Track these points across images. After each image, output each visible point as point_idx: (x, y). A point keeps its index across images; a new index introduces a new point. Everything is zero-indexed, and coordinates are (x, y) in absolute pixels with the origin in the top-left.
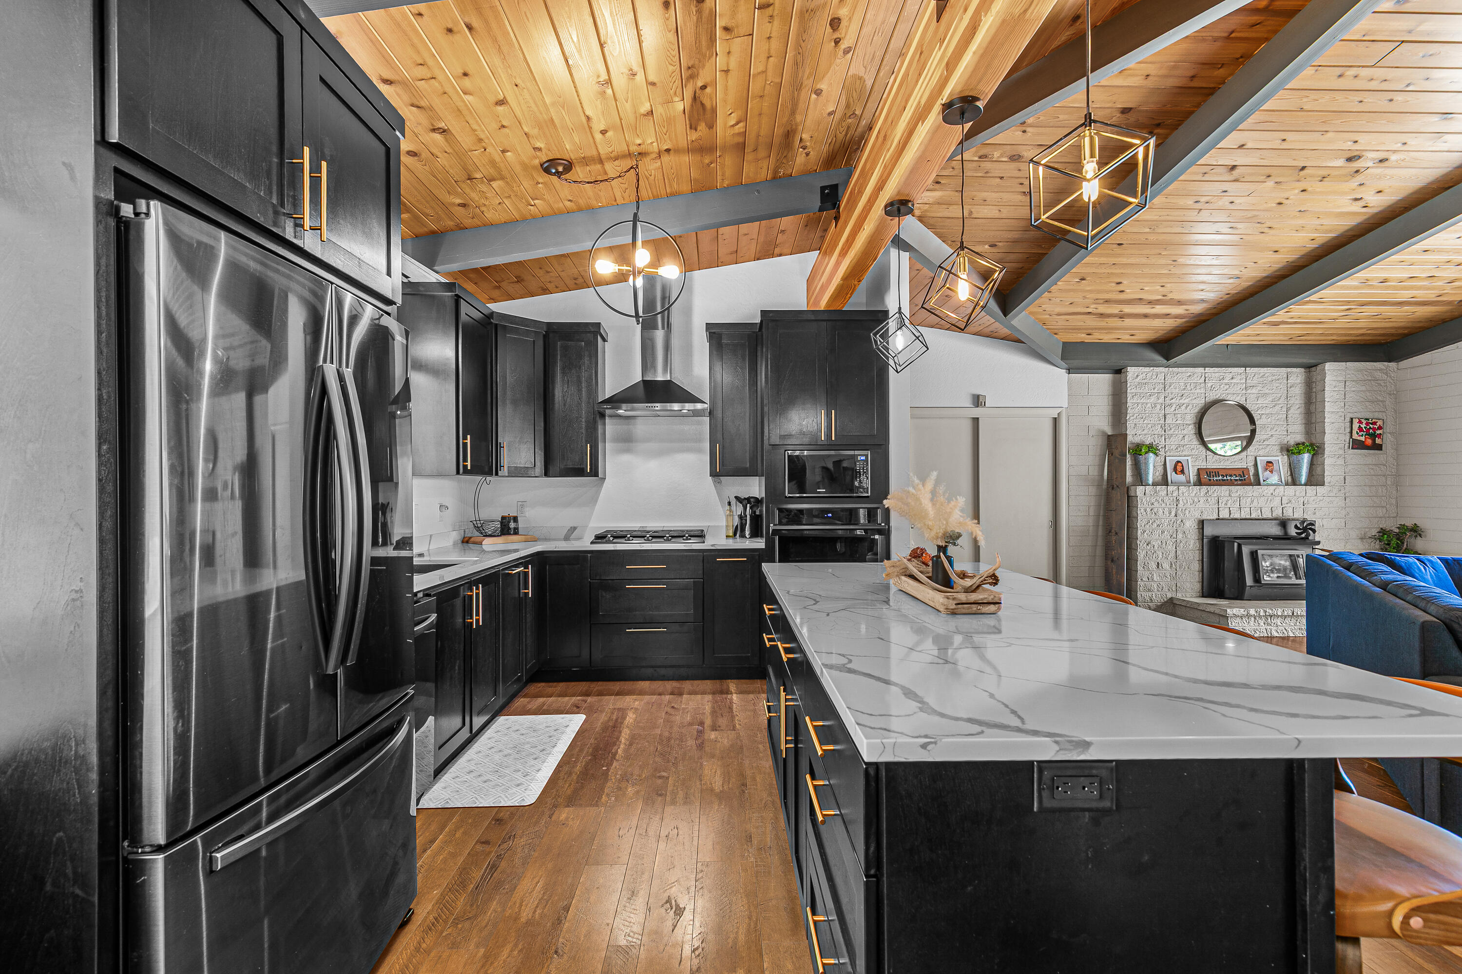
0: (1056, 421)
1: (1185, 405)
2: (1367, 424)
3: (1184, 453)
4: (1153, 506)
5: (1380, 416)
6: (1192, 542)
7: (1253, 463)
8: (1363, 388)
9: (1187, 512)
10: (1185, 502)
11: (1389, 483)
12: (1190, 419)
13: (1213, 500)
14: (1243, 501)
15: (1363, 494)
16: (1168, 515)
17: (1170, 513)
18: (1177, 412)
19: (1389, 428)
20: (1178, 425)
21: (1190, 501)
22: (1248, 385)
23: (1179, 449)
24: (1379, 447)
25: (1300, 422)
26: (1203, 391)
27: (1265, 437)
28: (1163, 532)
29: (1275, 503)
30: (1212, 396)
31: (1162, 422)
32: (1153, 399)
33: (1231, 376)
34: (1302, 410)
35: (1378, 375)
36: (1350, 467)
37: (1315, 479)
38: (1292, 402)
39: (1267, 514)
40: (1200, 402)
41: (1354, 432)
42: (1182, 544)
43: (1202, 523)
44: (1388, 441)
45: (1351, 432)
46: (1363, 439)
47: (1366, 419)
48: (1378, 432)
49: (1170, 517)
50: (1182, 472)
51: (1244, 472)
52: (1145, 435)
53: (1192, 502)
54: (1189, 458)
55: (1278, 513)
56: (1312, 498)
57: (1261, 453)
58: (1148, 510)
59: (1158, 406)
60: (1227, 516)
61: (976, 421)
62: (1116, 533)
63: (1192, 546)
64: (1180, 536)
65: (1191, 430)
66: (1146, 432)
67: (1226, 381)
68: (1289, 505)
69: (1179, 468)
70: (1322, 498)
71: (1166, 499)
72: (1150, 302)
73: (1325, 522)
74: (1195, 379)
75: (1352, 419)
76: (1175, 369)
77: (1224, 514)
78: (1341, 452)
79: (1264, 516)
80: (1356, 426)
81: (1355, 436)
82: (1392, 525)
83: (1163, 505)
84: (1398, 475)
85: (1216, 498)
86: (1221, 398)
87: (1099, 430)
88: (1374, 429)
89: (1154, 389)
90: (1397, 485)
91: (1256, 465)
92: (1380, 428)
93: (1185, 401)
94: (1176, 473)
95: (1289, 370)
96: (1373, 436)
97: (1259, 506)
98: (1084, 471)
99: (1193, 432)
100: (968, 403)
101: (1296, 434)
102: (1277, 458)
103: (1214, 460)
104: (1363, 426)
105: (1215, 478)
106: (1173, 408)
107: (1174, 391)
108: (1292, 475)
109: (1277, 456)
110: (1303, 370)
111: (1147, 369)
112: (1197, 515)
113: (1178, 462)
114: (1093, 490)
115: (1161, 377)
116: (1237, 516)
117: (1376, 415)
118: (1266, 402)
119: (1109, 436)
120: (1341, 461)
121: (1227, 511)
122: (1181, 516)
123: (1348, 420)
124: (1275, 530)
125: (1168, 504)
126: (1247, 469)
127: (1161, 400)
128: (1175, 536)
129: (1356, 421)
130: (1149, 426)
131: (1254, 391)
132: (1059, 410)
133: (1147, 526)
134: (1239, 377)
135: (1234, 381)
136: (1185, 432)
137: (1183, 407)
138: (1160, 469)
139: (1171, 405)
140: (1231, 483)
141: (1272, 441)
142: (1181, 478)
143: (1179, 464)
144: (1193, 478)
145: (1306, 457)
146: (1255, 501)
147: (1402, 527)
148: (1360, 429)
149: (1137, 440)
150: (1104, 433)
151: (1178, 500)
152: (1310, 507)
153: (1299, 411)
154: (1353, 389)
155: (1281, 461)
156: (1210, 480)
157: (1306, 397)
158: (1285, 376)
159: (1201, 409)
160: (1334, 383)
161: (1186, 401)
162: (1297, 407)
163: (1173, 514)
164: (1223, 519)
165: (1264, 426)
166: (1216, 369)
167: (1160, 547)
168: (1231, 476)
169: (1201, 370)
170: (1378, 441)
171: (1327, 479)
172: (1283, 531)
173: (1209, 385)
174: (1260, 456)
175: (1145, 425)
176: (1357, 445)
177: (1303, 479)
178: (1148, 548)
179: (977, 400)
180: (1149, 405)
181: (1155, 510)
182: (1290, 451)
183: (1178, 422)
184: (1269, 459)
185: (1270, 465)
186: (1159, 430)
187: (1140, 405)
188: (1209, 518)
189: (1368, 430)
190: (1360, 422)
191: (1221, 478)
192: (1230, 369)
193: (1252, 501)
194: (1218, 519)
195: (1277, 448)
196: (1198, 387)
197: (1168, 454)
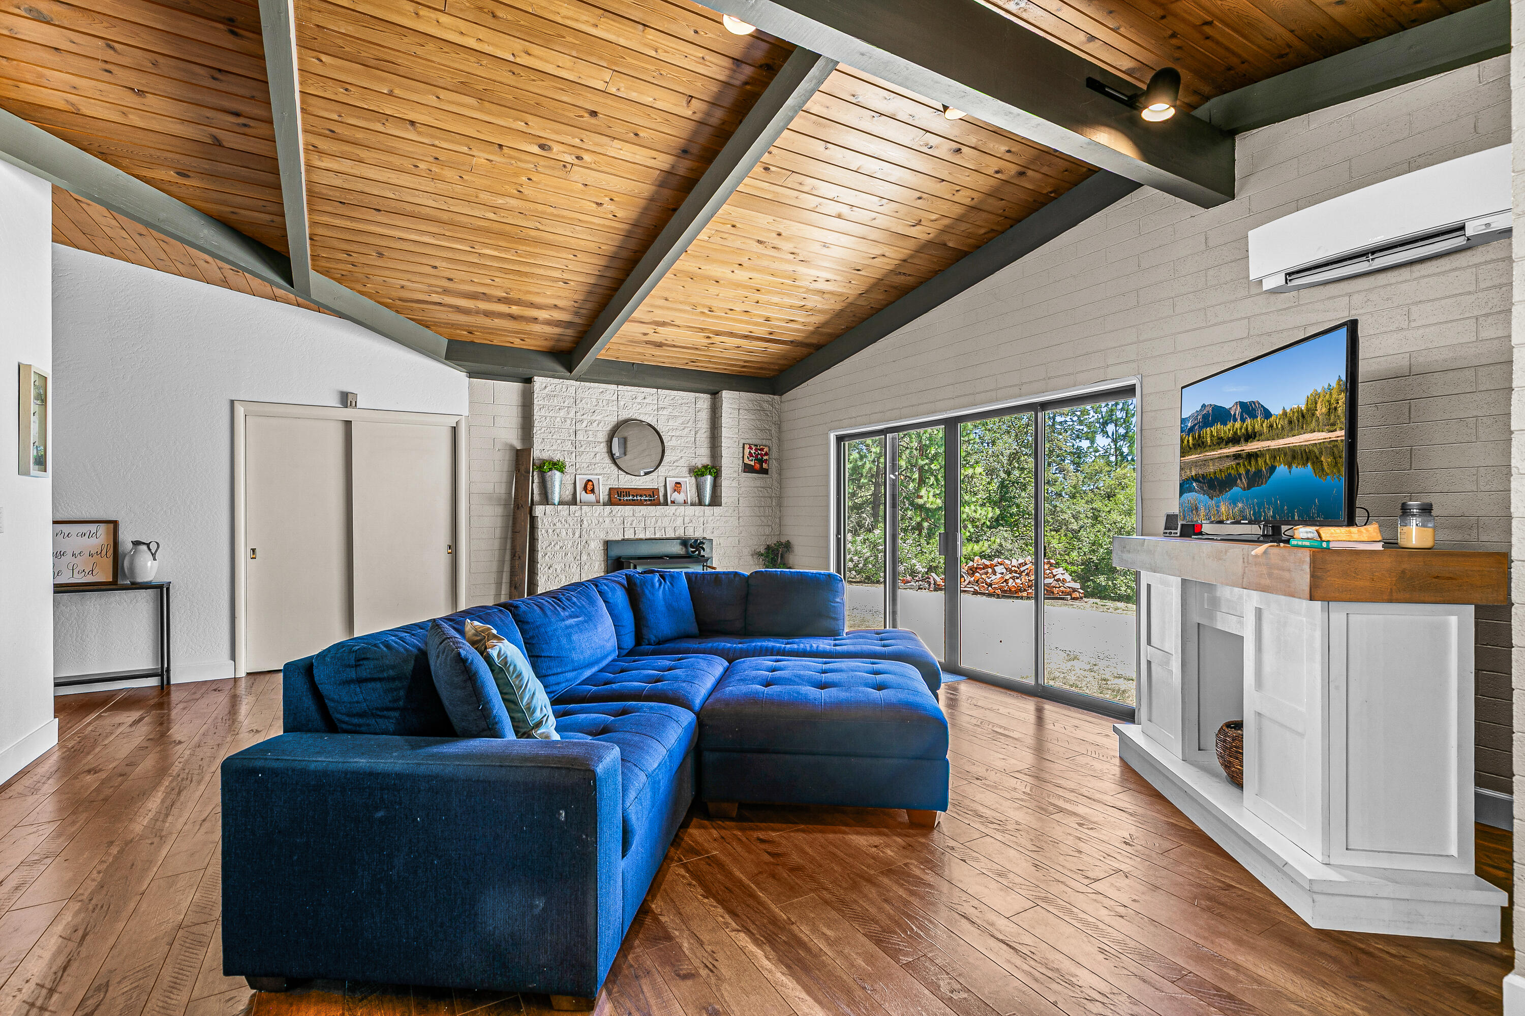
0: (454, 430)
1: (597, 422)
2: (756, 450)
3: (596, 472)
4: (555, 527)
5: (767, 443)
6: (597, 564)
7: (663, 484)
8: (753, 417)
9: (592, 533)
10: (590, 522)
11: (774, 504)
12: (602, 437)
13: (619, 521)
14: (648, 522)
15: (753, 514)
16: (571, 536)
17: (574, 534)
18: (588, 428)
19: (774, 454)
20: (589, 443)
21: (595, 521)
22: (660, 406)
23: (590, 468)
24: (765, 472)
25: (705, 446)
26: (615, 408)
27: (676, 458)
28: (566, 554)
29: (678, 523)
30: (624, 415)
31: (573, 438)
32: (562, 413)
33: (643, 395)
34: (708, 434)
35: (766, 406)
36: (743, 489)
37: (716, 501)
38: (699, 426)
39: (671, 534)
40: (613, 420)
41: (746, 457)
42: (586, 567)
43: (607, 544)
44: (773, 466)
45: (743, 457)
46: (752, 463)
47: (755, 445)
48: (765, 458)
49: (574, 538)
50: (593, 491)
51: (654, 491)
52: (554, 450)
53: (597, 522)
54: (600, 477)
55: (680, 533)
56: (711, 518)
57: (671, 473)
58: (550, 531)
59: (569, 422)
60: (632, 537)
61: (348, 424)
62: (519, 557)
63: (596, 567)
64: (584, 557)
65: (603, 448)
66: (554, 447)
67: (638, 400)
68: (690, 524)
69: (589, 486)
70: (719, 518)
71: (569, 519)
72: (500, 300)
73: (721, 540)
74: (607, 396)
75: (744, 444)
76: (587, 384)
77: (629, 535)
78: (735, 475)
79: (668, 536)
80: (747, 451)
81: (746, 461)
82: (772, 541)
83: (567, 526)
84: (780, 498)
85: (622, 518)
86: (633, 417)
87: (506, 444)
88: (762, 455)
89: (564, 402)
90: (780, 505)
91: (665, 486)
92: (766, 454)
93: (597, 418)
94: (586, 492)
95: (697, 395)
96: (761, 462)
97: (663, 525)
98: (489, 488)
99: (605, 450)
100: (334, 401)
101: (703, 459)
102: (685, 479)
103: (626, 479)
104: (753, 451)
105: (625, 498)
106: (584, 424)
107: (585, 406)
108: (698, 496)
109: (685, 477)
110: (709, 396)
111: (556, 381)
112: (603, 536)
113: (589, 481)
114: (499, 510)
115: (572, 390)
116: (642, 536)
117: (764, 442)
118: (676, 424)
119: (517, 450)
120: (735, 484)
121: (632, 531)
122: (585, 537)
123: (741, 445)
124: (677, 549)
125: (571, 524)
126: (658, 489)
127: (572, 415)
128: (579, 558)
129: (747, 447)
130: (559, 441)
131: (665, 412)
132: (457, 418)
133: (549, 549)
134: (651, 398)
135: (646, 401)
136: (597, 450)
137: (595, 424)
138: (570, 488)
139: (582, 421)
140: (640, 503)
141: (682, 462)
142: (591, 497)
143: (590, 483)
144: (603, 495)
145: (709, 479)
146: (660, 521)
147: (780, 544)
148: (750, 454)
149: (545, 456)
150: (512, 448)
151: (582, 521)
152: (710, 526)
153: (705, 435)
154: (746, 417)
155: (689, 483)
156: (620, 500)
157: (711, 423)
158: (694, 400)
159: (614, 427)
160: (730, 410)
161: (599, 418)
162: (704, 431)
163: (577, 535)
164: (628, 540)
165: (674, 448)
166: (629, 388)
167: (563, 570)
168: (641, 496)
169: (614, 387)
170: (765, 466)
171: (724, 500)
172: (684, 550)
173: (622, 403)
174: (670, 477)
175: (554, 441)
176: (747, 469)
177: (707, 502)
178: (550, 571)
179: (346, 399)
180: (558, 419)
181: (558, 531)
182: (698, 473)
183: (588, 439)
184: (678, 480)
185: (678, 485)
186: (568, 446)
187: (548, 419)
188: (614, 539)
189: (757, 456)
190: (750, 448)
191: (631, 498)
192: (642, 389)
193: (657, 522)
194: (623, 540)
195: (685, 470)
196: (610, 405)
197: (579, 472)
